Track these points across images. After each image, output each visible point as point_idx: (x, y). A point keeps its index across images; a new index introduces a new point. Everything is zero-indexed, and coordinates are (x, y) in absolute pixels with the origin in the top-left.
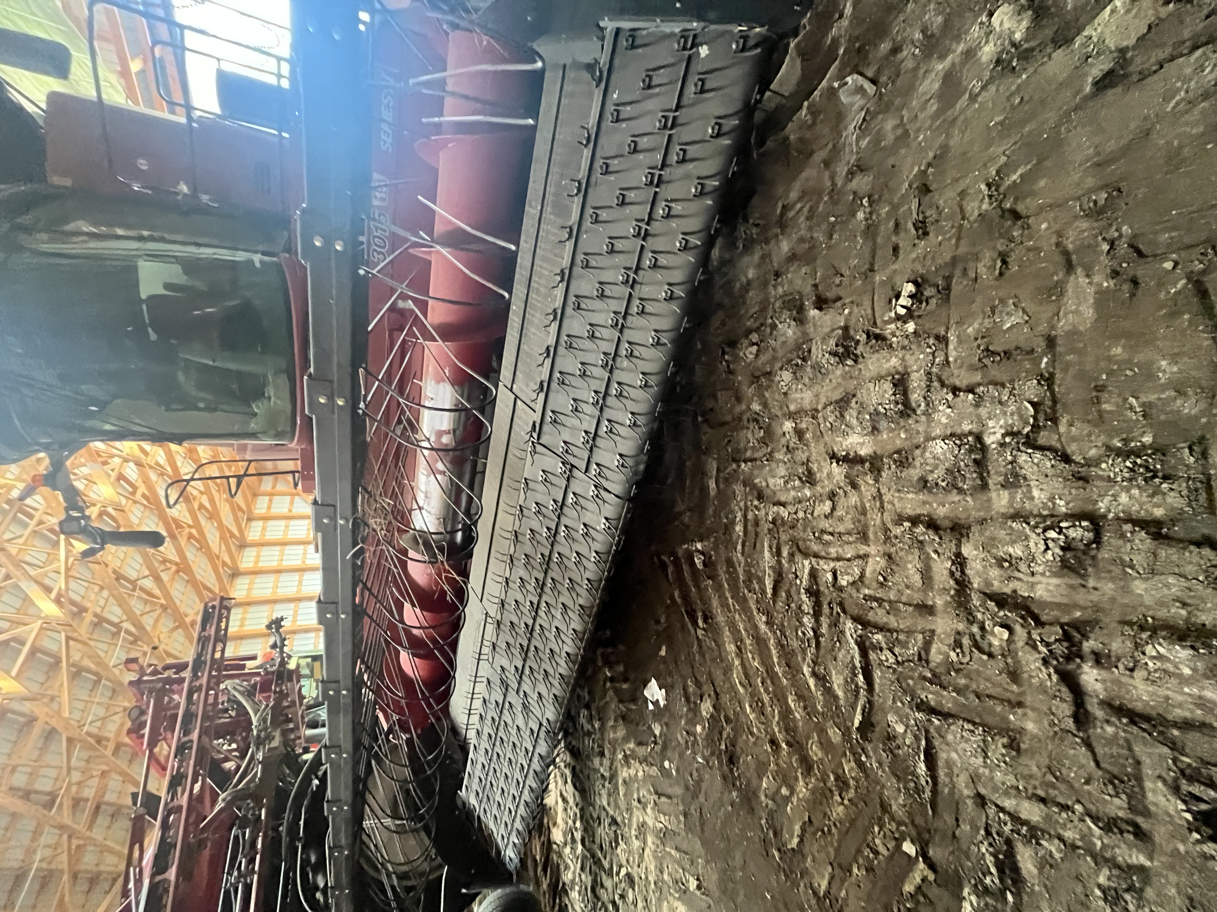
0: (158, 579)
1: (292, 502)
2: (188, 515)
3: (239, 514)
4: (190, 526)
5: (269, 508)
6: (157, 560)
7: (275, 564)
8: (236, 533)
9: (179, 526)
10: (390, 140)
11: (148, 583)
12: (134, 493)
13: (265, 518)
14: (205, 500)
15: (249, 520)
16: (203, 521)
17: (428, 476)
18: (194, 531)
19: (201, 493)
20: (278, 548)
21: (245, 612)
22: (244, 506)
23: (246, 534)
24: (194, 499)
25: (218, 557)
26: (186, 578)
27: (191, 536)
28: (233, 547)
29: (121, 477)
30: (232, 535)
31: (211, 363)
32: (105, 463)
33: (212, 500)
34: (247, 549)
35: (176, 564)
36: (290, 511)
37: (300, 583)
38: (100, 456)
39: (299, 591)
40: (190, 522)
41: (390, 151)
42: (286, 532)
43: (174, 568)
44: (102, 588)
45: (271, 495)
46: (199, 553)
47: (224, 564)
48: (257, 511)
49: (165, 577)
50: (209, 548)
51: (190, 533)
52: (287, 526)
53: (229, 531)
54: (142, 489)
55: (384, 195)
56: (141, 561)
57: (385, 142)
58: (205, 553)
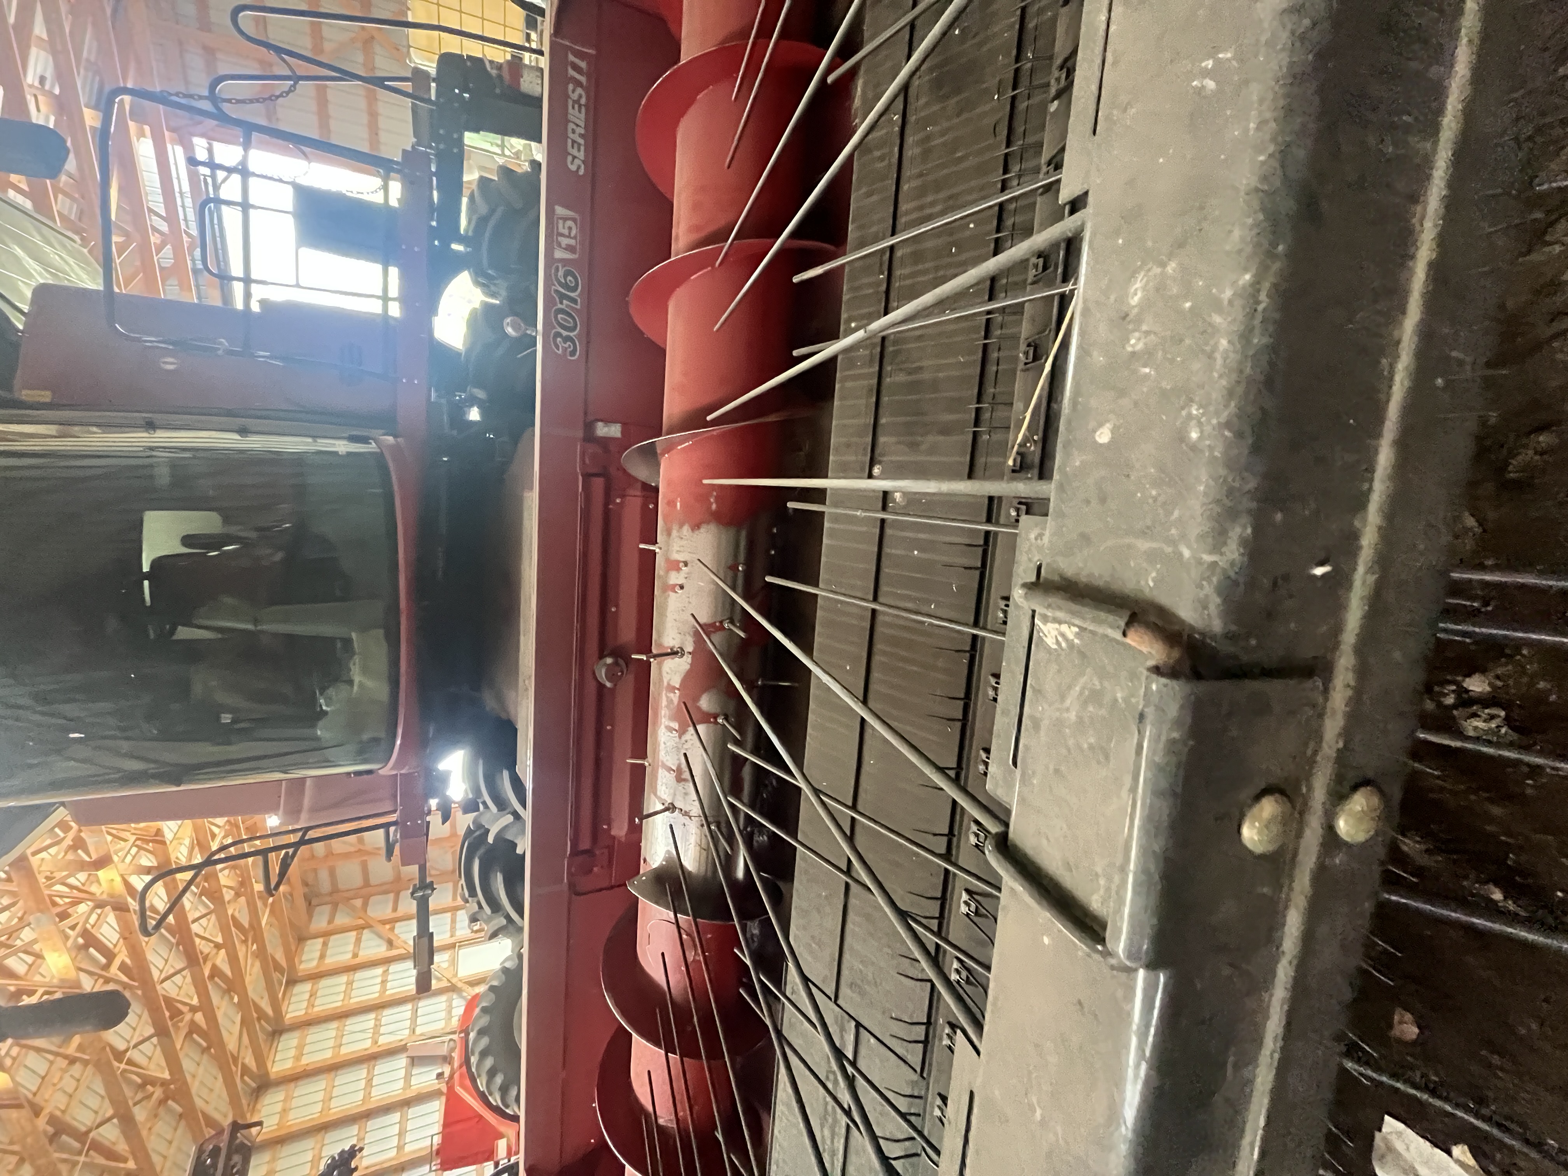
0: (126, 1121)
1: (358, 941)
2: (192, 990)
3: (276, 975)
4: (193, 1009)
5: (322, 956)
6: (130, 1082)
7: (328, 1054)
8: (270, 1011)
9: (176, 1014)
10: (581, 155)
11: (110, 1134)
12: (106, 967)
13: (316, 976)
14: (221, 959)
15: (292, 982)
16: (216, 998)
17: (682, 732)
18: (199, 1017)
19: (218, 946)
20: (334, 1025)
21: (274, 1160)
22: (283, 963)
23: (284, 1008)
24: (206, 958)
25: (235, 1059)
26: (179, 1109)
27: (194, 1028)
28: (261, 1036)
29: (90, 940)
30: (262, 1015)
31: (250, 627)
32: (63, 916)
33: (233, 959)
34: (284, 1037)
35: (164, 1083)
36: (355, 955)
37: (369, 1081)
38: (55, 904)
39: (367, 1096)
40: (195, 1001)
41: (581, 172)
42: (347, 993)
43: (158, 1093)
44: (22, 1161)
45: (326, 934)
46: (205, 1057)
47: (245, 1070)
48: (303, 967)
49: (140, 1114)
50: (221, 1044)
51: (192, 1022)
52: (350, 983)
53: (258, 1008)
54: (123, 956)
55: (572, 242)
56: (102, 1092)
57: (574, 157)
58: (214, 1057)
